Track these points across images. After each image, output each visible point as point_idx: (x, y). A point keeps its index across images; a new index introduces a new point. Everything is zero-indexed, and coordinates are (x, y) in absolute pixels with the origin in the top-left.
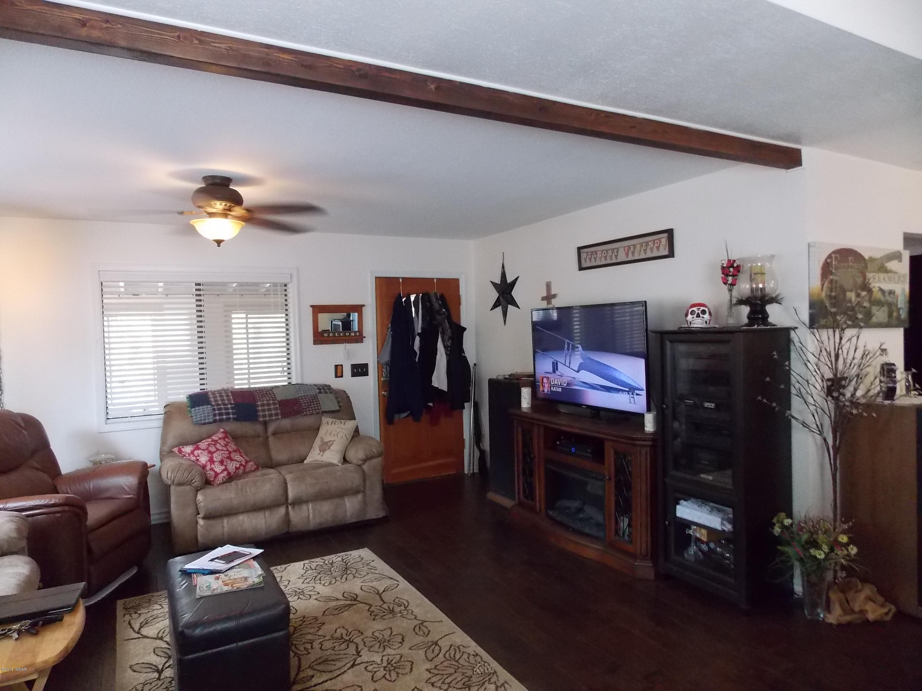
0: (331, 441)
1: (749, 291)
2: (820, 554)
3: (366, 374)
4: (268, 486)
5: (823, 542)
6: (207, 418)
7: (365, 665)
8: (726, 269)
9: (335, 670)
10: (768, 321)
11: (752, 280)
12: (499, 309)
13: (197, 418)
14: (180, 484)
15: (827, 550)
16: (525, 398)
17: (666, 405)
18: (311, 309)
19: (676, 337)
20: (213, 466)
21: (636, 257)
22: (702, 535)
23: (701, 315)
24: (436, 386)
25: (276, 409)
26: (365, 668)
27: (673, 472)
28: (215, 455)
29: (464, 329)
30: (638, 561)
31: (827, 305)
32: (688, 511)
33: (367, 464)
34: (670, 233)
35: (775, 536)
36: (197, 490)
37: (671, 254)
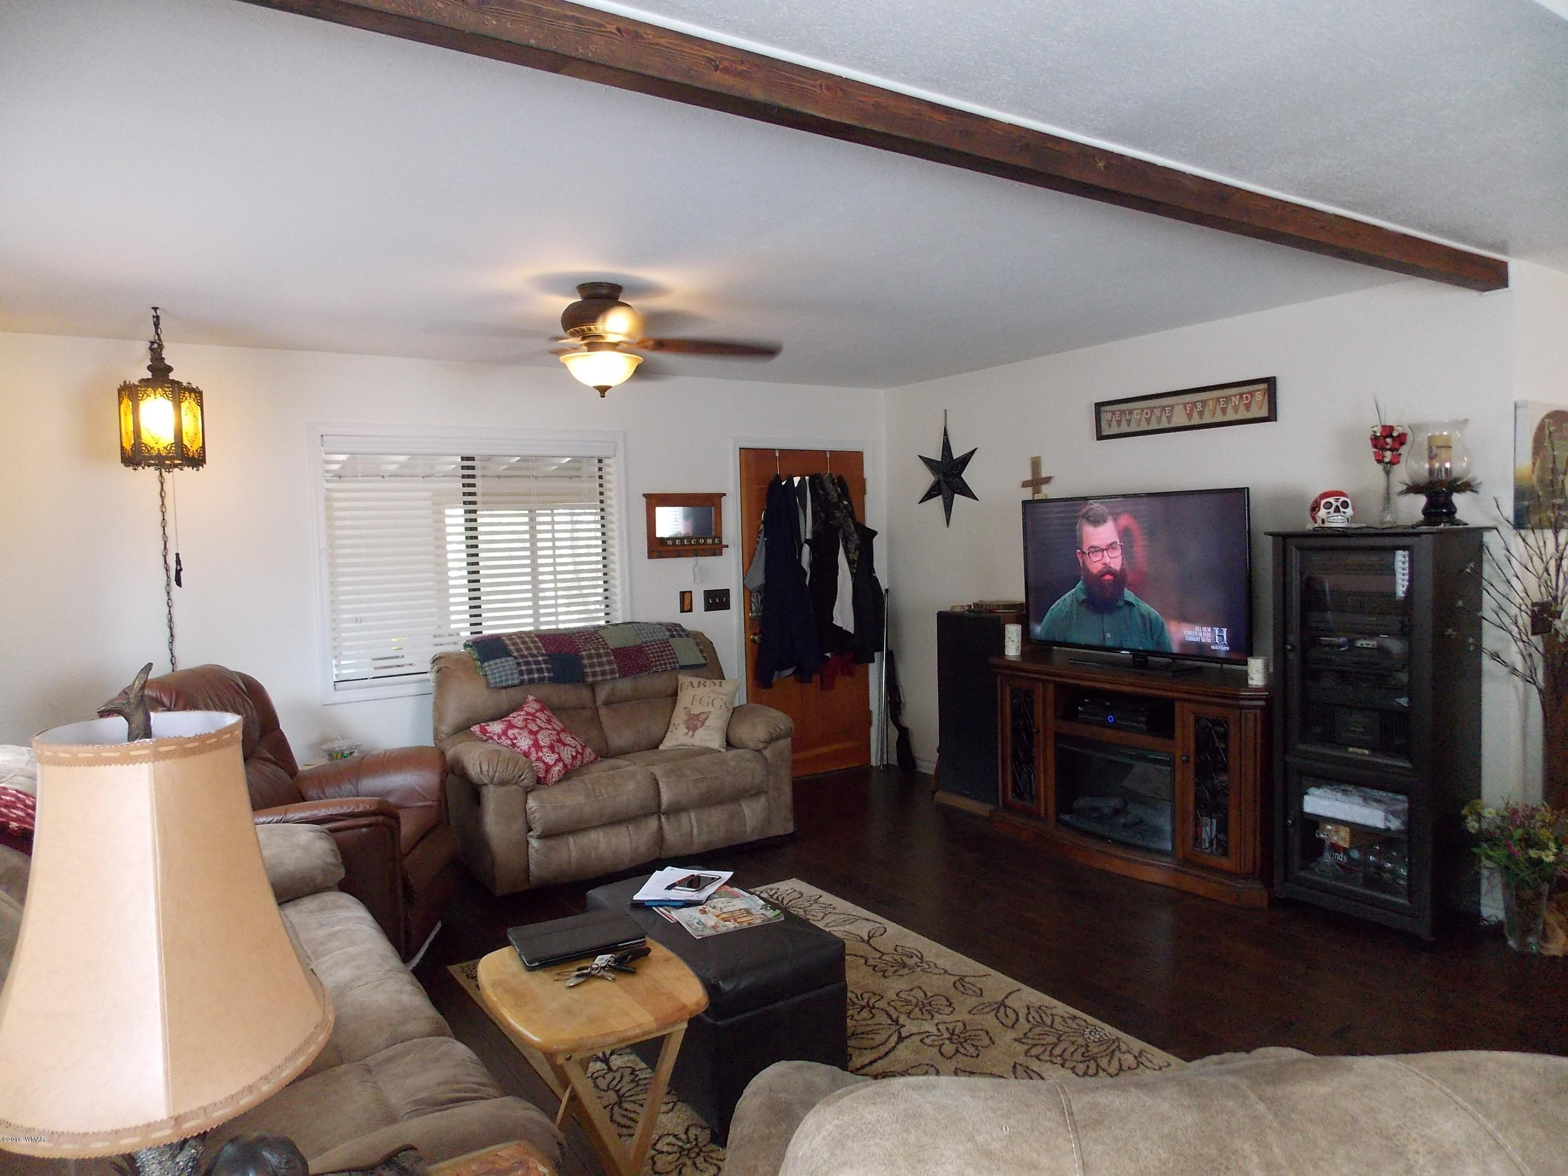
0: (704, 713)
1: (1426, 474)
2: (1547, 856)
3: (725, 605)
4: (631, 786)
5: (1549, 839)
6: (509, 677)
7: (920, 1037)
8: (1381, 440)
9: (878, 1046)
10: (1454, 518)
11: (1432, 458)
12: (937, 501)
13: (495, 678)
14: (502, 783)
15: (1555, 850)
16: (1013, 641)
17: (1291, 645)
18: (644, 499)
19: (1311, 542)
20: (540, 754)
21: (1207, 419)
22: (1342, 837)
23: (1342, 509)
24: (839, 625)
25: (610, 663)
26: (922, 1041)
27: (1302, 747)
28: (540, 736)
29: (874, 533)
30: (1239, 881)
31: (1540, 493)
32: (1326, 803)
33: (770, 748)
34: (1270, 383)
35: (1470, 833)
36: (527, 792)
37: (1272, 416)
